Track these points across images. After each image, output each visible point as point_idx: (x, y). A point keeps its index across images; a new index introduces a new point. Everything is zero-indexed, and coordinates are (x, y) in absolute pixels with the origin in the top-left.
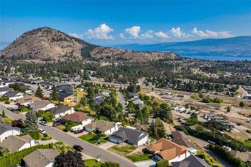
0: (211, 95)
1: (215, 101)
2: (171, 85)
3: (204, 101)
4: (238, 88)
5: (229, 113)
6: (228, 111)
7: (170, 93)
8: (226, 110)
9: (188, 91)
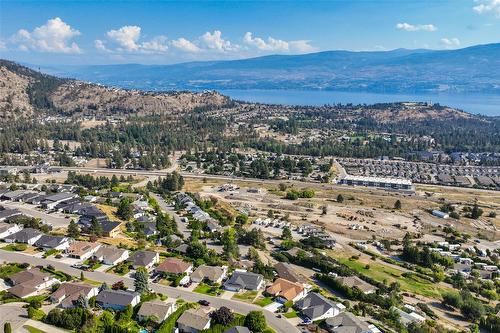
0: (295, 182)
1: (305, 195)
2: (230, 166)
3: (290, 197)
4: (331, 162)
5: (325, 216)
6: (324, 213)
7: (235, 187)
8: (321, 211)
9: (259, 177)
